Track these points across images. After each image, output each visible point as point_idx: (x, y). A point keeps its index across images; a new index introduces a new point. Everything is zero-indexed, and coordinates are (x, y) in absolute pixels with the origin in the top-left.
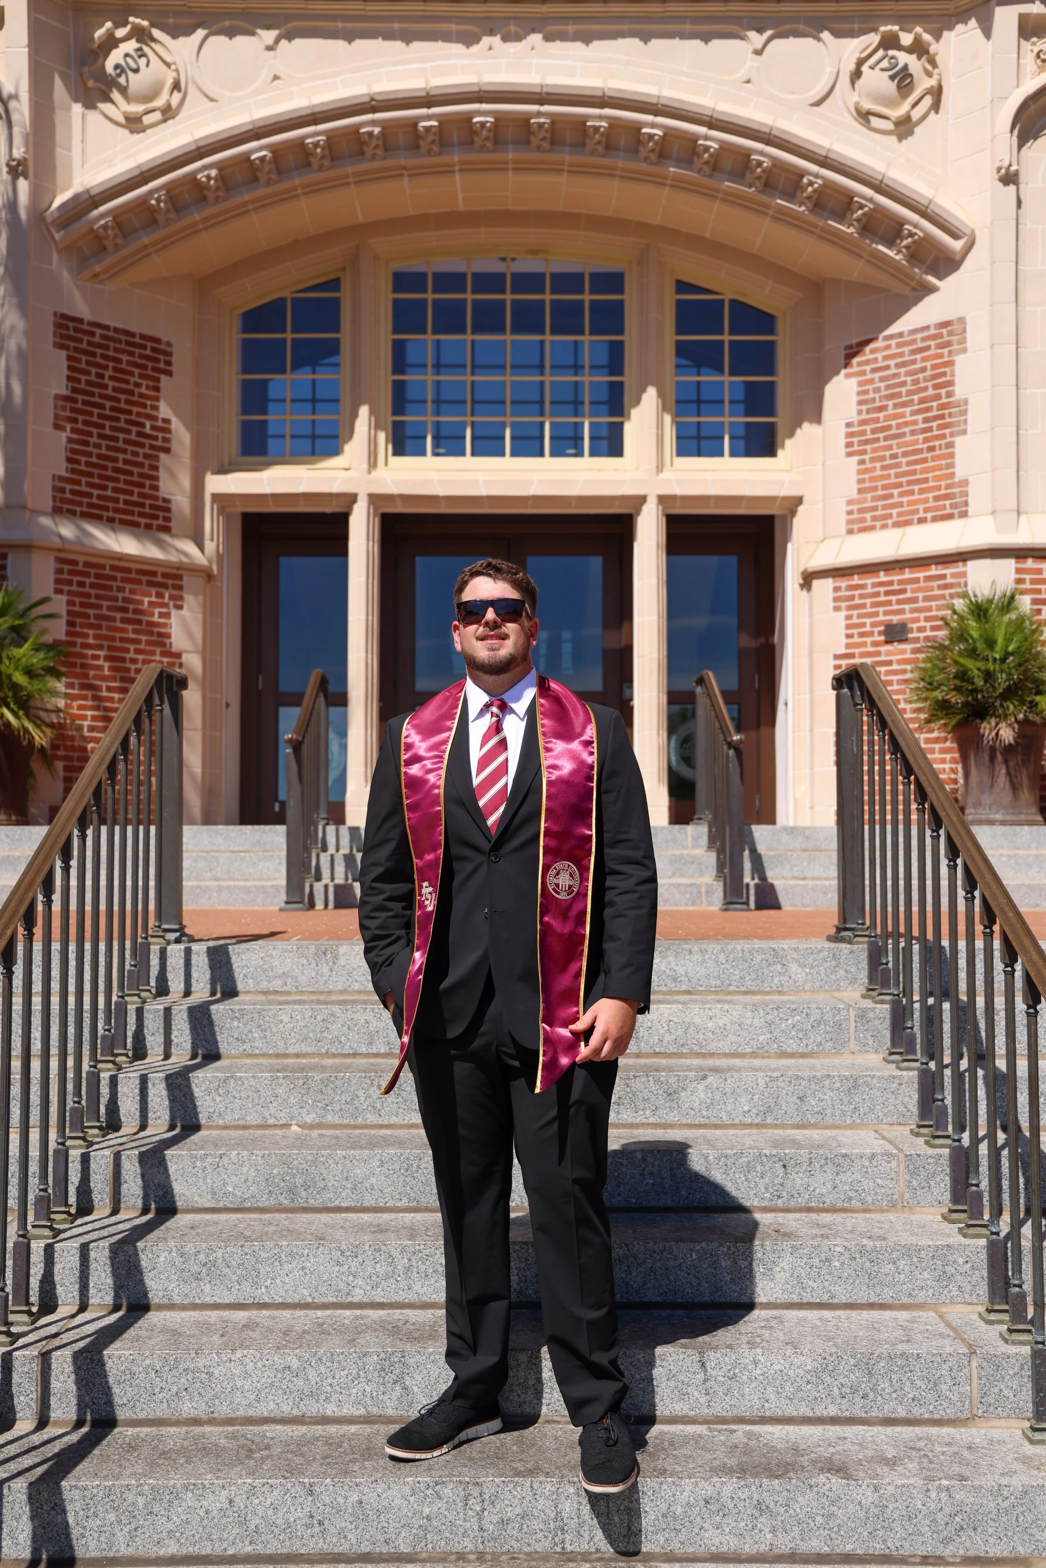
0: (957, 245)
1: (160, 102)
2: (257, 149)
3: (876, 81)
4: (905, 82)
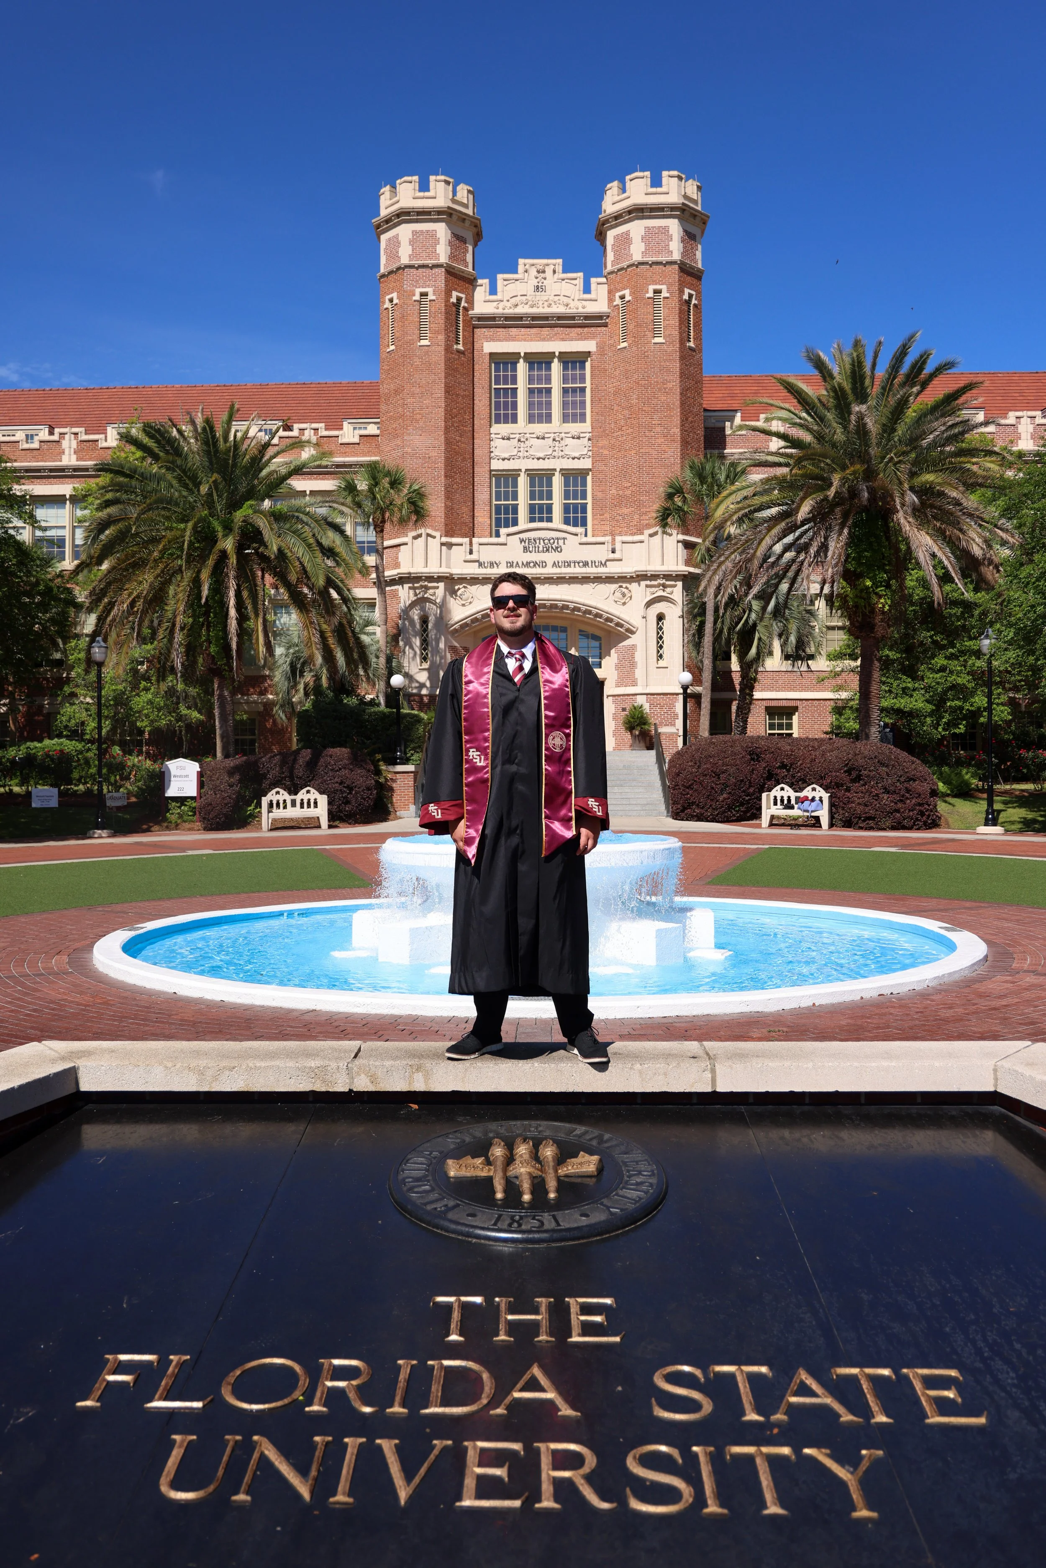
0: (634, 629)
1: (469, 601)
3: (618, 594)
4: (624, 595)
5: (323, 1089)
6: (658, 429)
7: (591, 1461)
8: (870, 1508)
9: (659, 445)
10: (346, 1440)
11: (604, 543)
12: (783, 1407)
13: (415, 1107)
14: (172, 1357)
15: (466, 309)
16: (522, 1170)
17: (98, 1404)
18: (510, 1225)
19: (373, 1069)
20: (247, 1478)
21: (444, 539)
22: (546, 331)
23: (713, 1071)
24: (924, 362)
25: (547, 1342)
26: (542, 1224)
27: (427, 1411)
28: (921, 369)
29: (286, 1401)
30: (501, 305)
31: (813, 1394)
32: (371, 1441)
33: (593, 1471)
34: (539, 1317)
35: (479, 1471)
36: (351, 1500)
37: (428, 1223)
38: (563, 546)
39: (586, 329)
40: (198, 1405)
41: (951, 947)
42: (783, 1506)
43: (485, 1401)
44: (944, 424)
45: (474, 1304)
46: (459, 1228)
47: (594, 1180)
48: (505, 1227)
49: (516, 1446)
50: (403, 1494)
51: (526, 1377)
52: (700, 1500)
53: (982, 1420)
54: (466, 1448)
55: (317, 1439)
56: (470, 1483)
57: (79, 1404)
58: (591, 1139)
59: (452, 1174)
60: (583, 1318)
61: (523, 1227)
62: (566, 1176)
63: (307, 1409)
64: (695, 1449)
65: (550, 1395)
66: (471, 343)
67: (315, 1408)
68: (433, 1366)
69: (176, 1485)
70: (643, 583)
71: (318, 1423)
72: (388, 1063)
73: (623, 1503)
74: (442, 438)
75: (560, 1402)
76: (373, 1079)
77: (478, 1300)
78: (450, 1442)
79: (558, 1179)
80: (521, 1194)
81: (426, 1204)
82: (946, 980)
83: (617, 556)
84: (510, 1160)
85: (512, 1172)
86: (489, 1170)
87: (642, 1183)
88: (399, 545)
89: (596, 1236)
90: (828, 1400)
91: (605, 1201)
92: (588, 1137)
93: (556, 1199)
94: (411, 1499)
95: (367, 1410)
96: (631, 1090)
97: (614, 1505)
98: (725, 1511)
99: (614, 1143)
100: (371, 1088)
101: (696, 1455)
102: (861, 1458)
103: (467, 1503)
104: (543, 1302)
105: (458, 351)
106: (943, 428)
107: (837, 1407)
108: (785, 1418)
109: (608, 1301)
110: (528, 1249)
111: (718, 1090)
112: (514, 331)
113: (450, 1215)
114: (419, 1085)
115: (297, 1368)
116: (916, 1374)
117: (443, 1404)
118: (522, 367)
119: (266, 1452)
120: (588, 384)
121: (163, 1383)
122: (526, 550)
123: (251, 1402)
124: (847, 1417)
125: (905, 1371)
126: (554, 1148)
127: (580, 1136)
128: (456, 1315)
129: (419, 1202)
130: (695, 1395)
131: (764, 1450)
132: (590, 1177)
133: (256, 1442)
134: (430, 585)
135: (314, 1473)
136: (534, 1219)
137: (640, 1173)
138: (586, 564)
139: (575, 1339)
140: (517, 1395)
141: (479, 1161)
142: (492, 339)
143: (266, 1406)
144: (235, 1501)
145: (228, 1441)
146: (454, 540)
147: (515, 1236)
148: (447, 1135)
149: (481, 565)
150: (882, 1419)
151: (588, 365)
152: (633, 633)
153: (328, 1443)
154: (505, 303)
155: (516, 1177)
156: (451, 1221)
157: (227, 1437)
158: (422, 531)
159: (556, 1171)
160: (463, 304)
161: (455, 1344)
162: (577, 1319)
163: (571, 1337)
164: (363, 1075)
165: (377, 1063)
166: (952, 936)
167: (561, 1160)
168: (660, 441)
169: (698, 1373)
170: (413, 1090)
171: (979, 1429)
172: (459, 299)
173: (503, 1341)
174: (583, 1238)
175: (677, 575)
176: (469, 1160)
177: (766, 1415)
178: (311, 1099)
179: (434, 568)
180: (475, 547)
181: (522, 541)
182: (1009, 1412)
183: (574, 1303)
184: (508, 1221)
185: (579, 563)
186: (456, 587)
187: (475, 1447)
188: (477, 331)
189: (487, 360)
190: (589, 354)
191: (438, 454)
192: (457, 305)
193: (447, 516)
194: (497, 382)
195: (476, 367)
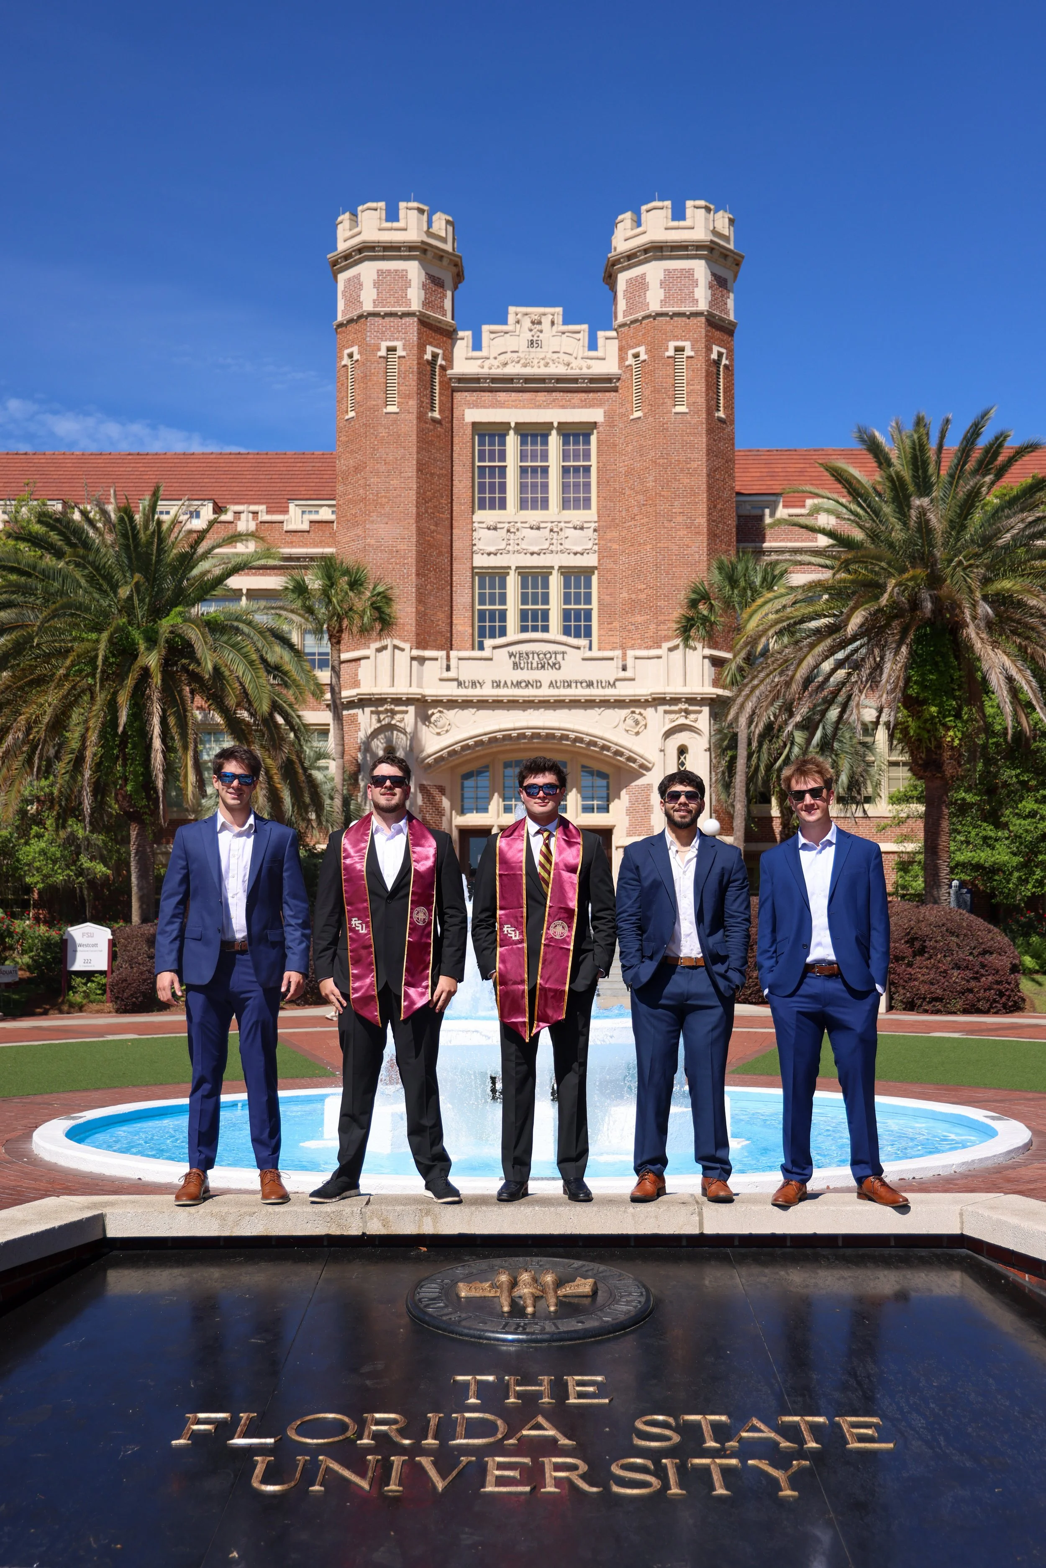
0: (650, 766)
1: (445, 729)
2: (471, 742)
3: (630, 722)
4: (637, 723)
5: (338, 1233)
6: (680, 519)
7: (583, 1467)
8: (793, 1489)
9: (681, 539)
10: (392, 1458)
11: (612, 659)
12: (737, 1438)
13: (425, 1249)
14: (241, 1415)
15: (443, 368)
16: (525, 1290)
17: (190, 1442)
18: (516, 1329)
19: (385, 1213)
20: (320, 1478)
21: (415, 653)
22: (541, 396)
23: (700, 1214)
24: (1000, 446)
25: (549, 1403)
26: (543, 1328)
27: (454, 1442)
28: (996, 454)
29: (341, 1438)
30: (487, 363)
31: (760, 1431)
32: (412, 1458)
33: (585, 1473)
34: (542, 1388)
35: (497, 1473)
36: (401, 1488)
37: (444, 1330)
38: (562, 662)
39: (591, 395)
40: (270, 1441)
41: (991, 1133)
42: (727, 1489)
43: (500, 1436)
44: (1023, 521)
45: (486, 1383)
46: (472, 1332)
47: (589, 1299)
48: (512, 1330)
49: (527, 1460)
50: (440, 1485)
51: (533, 1422)
52: (666, 1486)
53: (891, 1445)
54: (487, 1462)
55: (369, 1457)
56: (490, 1479)
57: (174, 1442)
58: (587, 1271)
59: (463, 1294)
60: (578, 1388)
61: (527, 1330)
62: (565, 1296)
63: (358, 1442)
64: (664, 1461)
65: (551, 1432)
66: (449, 410)
67: (365, 1441)
68: (457, 1418)
69: (265, 1481)
70: (661, 709)
71: (368, 1450)
72: (399, 1208)
73: (607, 1488)
74: (414, 528)
75: (559, 1436)
76: (385, 1223)
77: (491, 1378)
78: (474, 1459)
79: (557, 1297)
80: (525, 1308)
81: (441, 1316)
82: (975, 1166)
83: (628, 674)
84: (514, 1284)
85: (516, 1293)
86: (496, 1292)
87: (632, 1301)
88: (358, 660)
89: (591, 1337)
90: (772, 1435)
91: (599, 1313)
92: (584, 1269)
93: (556, 1312)
94: (445, 1489)
95: (407, 1442)
96: (625, 1232)
97: (601, 1489)
98: (684, 1492)
99: (608, 1274)
100: (383, 1231)
101: (666, 1465)
102: (791, 1465)
103: (489, 1489)
104: (545, 1379)
105: (434, 420)
106: (1021, 526)
107: (778, 1438)
108: (736, 1444)
109: (599, 1378)
110: (532, 1347)
111: (705, 1232)
112: (502, 396)
113: (464, 1323)
114: (428, 1229)
115: (346, 1419)
116: (845, 1422)
117: (465, 1438)
118: (512, 441)
119: (331, 1465)
120: (593, 462)
121: (239, 1429)
122: (516, 666)
123: (313, 1438)
124: (784, 1444)
125: (837, 1419)
126: (554, 1275)
127: (577, 1269)
128: (473, 1388)
129: (435, 1315)
130: (667, 1432)
131: (718, 1461)
132: (586, 1296)
133: (322, 1461)
134: (397, 709)
135: (370, 1474)
136: (536, 1324)
137: (630, 1294)
138: (590, 684)
139: (572, 1401)
140: (525, 1432)
141: (487, 1285)
142: (476, 405)
143: (326, 1440)
144: (312, 1491)
145: (299, 1460)
146: (427, 653)
147: (521, 1337)
148: (457, 1268)
149: (460, 684)
150: (814, 1445)
151: (594, 439)
152: (648, 769)
153: (378, 1461)
154: (492, 361)
155: (520, 1297)
156: (465, 1327)
157: (299, 1458)
158: (388, 642)
159: (556, 1292)
160: (440, 361)
161: (475, 1405)
162: (573, 1389)
163: (568, 1399)
164: (375, 1219)
165: (389, 1208)
166: (997, 1125)
167: (559, 1283)
168: (681, 533)
169: (671, 1420)
170: (421, 1232)
171: (888, 1452)
172: (435, 356)
173: (512, 1403)
174: (579, 1339)
175: (702, 699)
176: (479, 1285)
177: (723, 1444)
178: (325, 1243)
179: (402, 688)
180: (453, 663)
181: (511, 655)
182: (913, 1442)
183: (571, 1380)
184: (514, 1326)
185: (581, 683)
186: (430, 712)
187: (494, 1461)
188: (457, 395)
189: (469, 431)
190: (594, 425)
191: (408, 547)
192: (433, 362)
193: (418, 624)
194: (482, 459)
195: (456, 440)
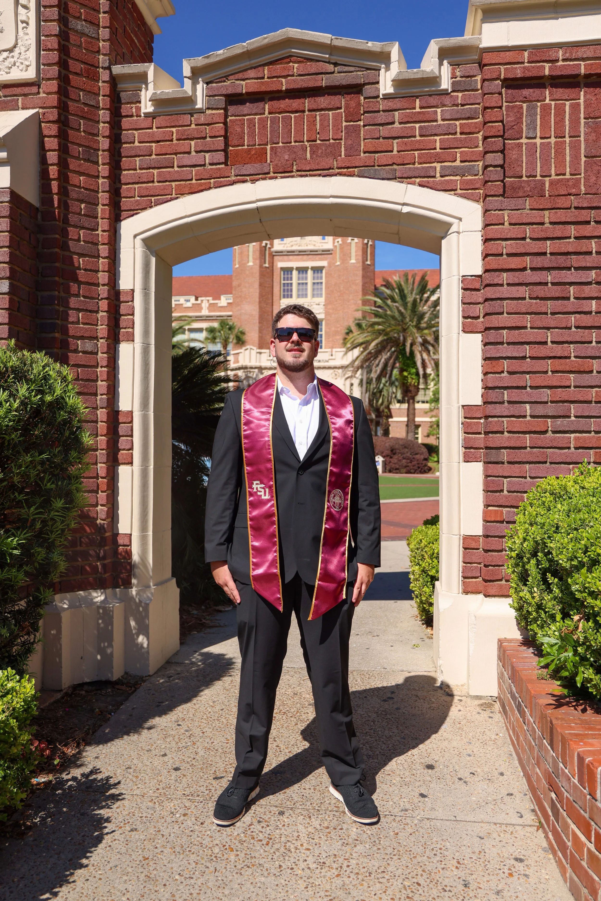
3: (334, 374)
4: (336, 374)
11: (327, 352)
15: (270, 248)
21: (258, 351)
22: (305, 257)
30: (286, 246)
39: (323, 256)
66: (272, 263)
70: (344, 370)
74: (258, 306)
83: (333, 358)
88: (238, 353)
105: (266, 267)
112: (291, 257)
118: (295, 273)
120: (324, 281)
134: (252, 370)
142: (282, 261)
146: (263, 351)
151: (324, 271)
154: (287, 245)
158: (248, 347)
160: (269, 246)
172: (266, 244)
179: (253, 363)
188: (275, 258)
189: (279, 270)
190: (324, 267)
191: (256, 313)
192: (265, 247)
193: (259, 341)
194: (284, 280)
195: (275, 274)
